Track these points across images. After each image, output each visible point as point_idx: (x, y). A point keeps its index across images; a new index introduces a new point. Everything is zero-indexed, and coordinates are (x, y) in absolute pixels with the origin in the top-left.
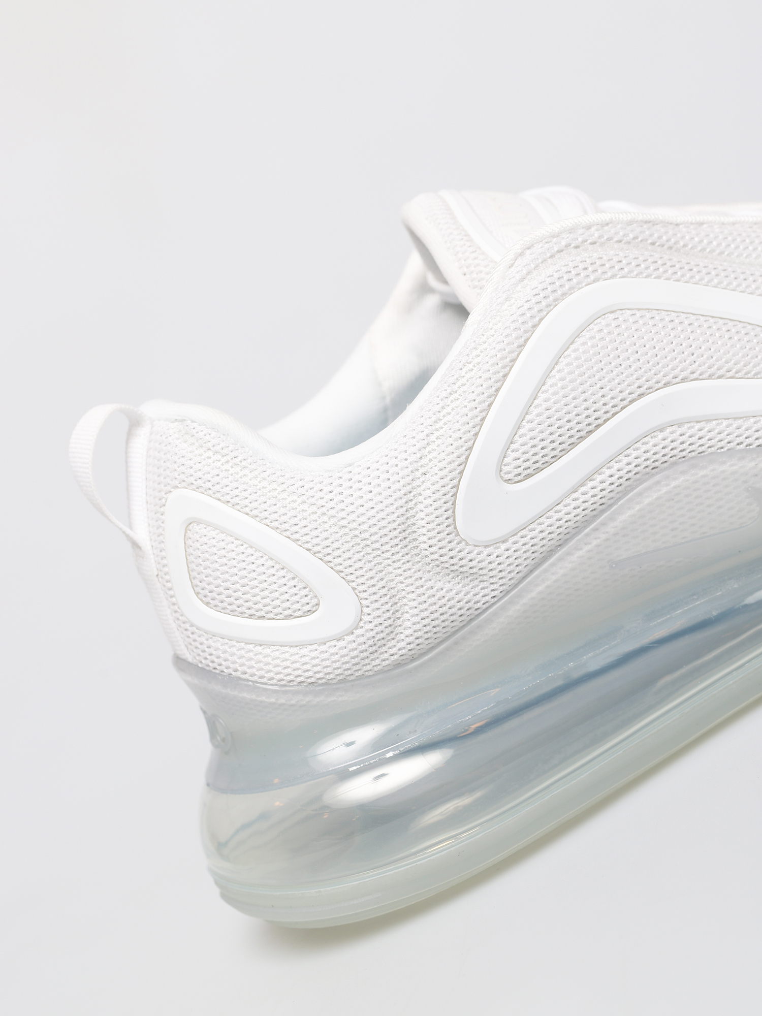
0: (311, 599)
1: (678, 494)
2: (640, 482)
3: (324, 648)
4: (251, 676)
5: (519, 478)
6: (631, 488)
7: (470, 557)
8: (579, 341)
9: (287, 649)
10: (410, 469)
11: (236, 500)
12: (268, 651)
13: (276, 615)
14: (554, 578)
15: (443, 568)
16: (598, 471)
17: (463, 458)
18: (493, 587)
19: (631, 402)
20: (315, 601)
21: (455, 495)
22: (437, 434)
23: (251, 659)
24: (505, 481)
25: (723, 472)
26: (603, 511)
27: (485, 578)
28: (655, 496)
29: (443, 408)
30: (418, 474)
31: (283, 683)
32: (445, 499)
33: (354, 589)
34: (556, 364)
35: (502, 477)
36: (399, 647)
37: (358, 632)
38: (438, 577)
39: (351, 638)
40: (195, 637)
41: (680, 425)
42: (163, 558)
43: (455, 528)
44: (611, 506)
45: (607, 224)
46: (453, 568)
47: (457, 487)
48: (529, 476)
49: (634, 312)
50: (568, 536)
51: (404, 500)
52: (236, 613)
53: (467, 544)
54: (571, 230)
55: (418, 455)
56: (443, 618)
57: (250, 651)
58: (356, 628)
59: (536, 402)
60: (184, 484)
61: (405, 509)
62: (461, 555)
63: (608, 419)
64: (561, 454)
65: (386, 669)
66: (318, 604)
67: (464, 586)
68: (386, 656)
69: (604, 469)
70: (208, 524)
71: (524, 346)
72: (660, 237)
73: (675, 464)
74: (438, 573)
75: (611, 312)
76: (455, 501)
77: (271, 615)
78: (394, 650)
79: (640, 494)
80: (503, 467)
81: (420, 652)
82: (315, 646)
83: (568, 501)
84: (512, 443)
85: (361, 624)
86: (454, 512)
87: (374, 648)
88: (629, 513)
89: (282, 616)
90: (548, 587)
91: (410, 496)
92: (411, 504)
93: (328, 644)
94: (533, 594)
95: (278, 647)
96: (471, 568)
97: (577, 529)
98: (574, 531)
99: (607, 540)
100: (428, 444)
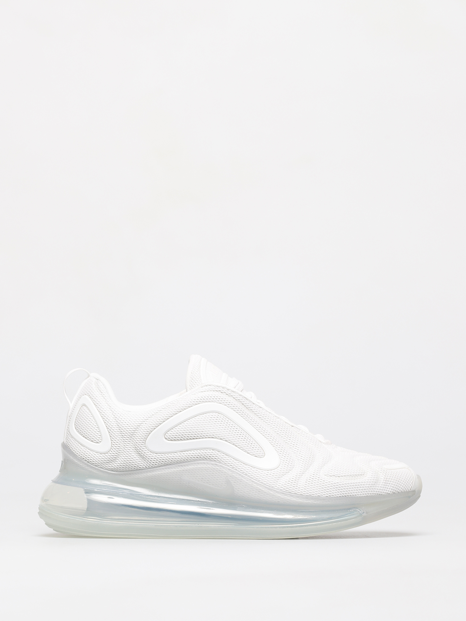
0: (100, 439)
1: (208, 469)
2: (200, 460)
3: (96, 454)
4: (75, 452)
5: (169, 439)
6: (197, 460)
7: (145, 452)
8: (205, 415)
9: (87, 449)
10: (143, 420)
11: (97, 405)
12: (82, 448)
13: (90, 439)
14: (164, 472)
15: (137, 451)
16: (190, 450)
17: (157, 425)
18: (147, 464)
19: (209, 438)
20: (100, 440)
21: (150, 433)
22: (155, 416)
23: (77, 448)
24: (165, 438)
25: (223, 470)
26: (186, 462)
27: (146, 460)
28: (202, 466)
29: (161, 410)
30: (144, 423)
31: (82, 458)
32: (147, 432)
33: (112, 443)
34: (196, 417)
35: (164, 436)
36: (115, 465)
37: (106, 454)
38: (134, 453)
39: (104, 455)
40: (69, 436)
41: (219, 451)
42: (73, 412)
43: (145, 442)
44: (189, 462)
45: (234, 392)
46: (139, 452)
47: (152, 431)
48: (172, 440)
49: (224, 416)
50: (174, 463)
51: (136, 427)
52: (81, 434)
53: (146, 448)
54: (223, 388)
55: (147, 418)
56: (130, 464)
57: (78, 445)
58: (106, 453)
59: (184, 423)
60: (88, 395)
61: (135, 429)
62: (143, 450)
63: (200, 438)
64: (183, 440)
65: (109, 469)
66: (101, 442)
67: (140, 459)
68: (110, 465)
69: (192, 451)
70: (87, 407)
71: (190, 407)
72: (246, 404)
73: (212, 461)
74: (135, 452)
75: (218, 413)
76: (149, 435)
77: (88, 439)
78: (113, 465)
79: (198, 463)
80: (166, 434)
81: (120, 470)
82: (94, 452)
83: (179, 453)
84: (172, 429)
85: (108, 453)
86: (147, 437)
87: (108, 461)
88: (193, 467)
89: (91, 440)
90: (161, 473)
91: (139, 427)
92: (138, 429)
93: (98, 454)
94: (157, 473)
95: (85, 448)
96: (144, 455)
97: (177, 463)
98: (176, 463)
99: (183, 470)
100: (151, 417)
